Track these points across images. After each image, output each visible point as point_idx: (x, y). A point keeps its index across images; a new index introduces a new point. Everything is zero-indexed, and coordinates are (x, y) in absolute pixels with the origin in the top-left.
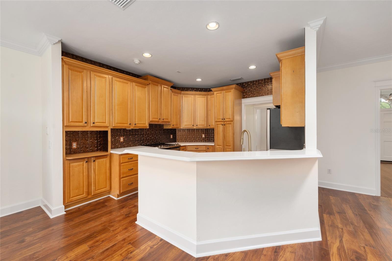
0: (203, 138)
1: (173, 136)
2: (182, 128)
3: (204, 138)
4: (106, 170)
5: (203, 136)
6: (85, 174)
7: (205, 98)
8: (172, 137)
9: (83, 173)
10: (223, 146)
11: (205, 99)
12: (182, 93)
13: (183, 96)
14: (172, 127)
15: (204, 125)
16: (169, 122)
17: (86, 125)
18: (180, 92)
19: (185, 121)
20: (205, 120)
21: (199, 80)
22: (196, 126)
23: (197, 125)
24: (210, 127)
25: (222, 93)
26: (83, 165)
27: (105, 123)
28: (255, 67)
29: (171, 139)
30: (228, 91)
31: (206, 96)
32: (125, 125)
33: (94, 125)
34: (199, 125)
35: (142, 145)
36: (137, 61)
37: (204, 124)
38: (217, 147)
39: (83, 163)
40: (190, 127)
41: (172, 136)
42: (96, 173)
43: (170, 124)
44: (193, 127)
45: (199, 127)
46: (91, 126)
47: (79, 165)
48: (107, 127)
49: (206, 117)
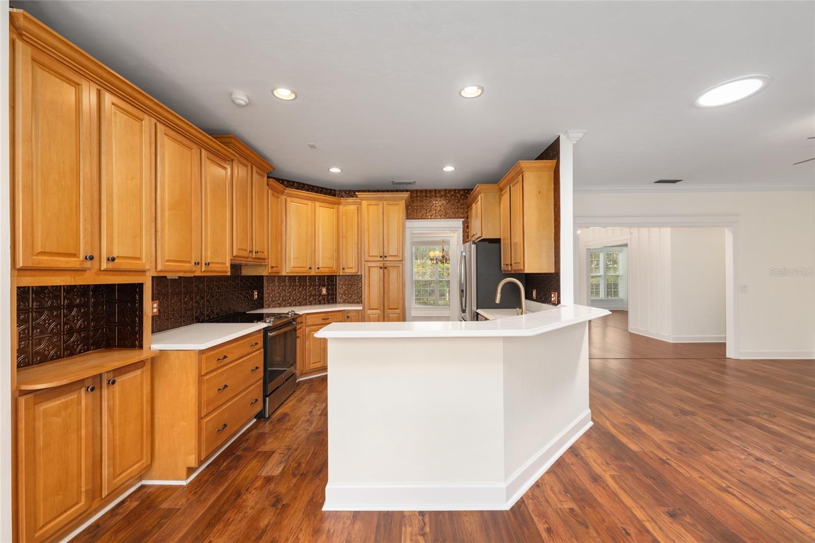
0: (323, 296)
1: (258, 295)
2: (284, 274)
3: (325, 295)
4: (142, 404)
5: (324, 291)
6: (83, 432)
7: (334, 210)
8: (256, 296)
9: (79, 429)
10: (382, 310)
11: (334, 212)
12: (286, 191)
13: (289, 199)
14: (270, 271)
15: (332, 268)
16: (264, 259)
17: (88, 264)
18: (282, 189)
19: (294, 259)
20: (333, 257)
21: (335, 170)
22: (318, 271)
23: (318, 268)
24: (343, 273)
25: (381, 206)
26: (79, 403)
27: (139, 259)
28: (454, 169)
29: (255, 300)
30: (395, 203)
31: (336, 206)
32: (187, 266)
33: (111, 265)
34: (321, 268)
35: (199, 322)
36: (241, 98)
37: (332, 266)
38: (369, 312)
39: (78, 397)
40: (304, 272)
41: (256, 293)
42: (117, 422)
43: (266, 265)
44: (310, 273)
45: (322, 272)
46: (102, 269)
47: (66, 406)
48: (143, 272)
49: (336, 250)
